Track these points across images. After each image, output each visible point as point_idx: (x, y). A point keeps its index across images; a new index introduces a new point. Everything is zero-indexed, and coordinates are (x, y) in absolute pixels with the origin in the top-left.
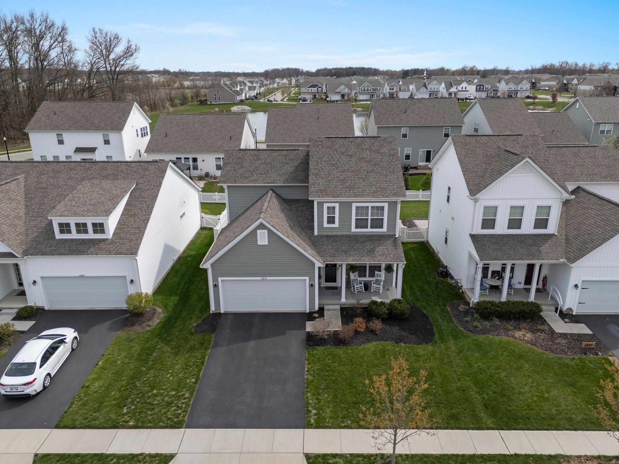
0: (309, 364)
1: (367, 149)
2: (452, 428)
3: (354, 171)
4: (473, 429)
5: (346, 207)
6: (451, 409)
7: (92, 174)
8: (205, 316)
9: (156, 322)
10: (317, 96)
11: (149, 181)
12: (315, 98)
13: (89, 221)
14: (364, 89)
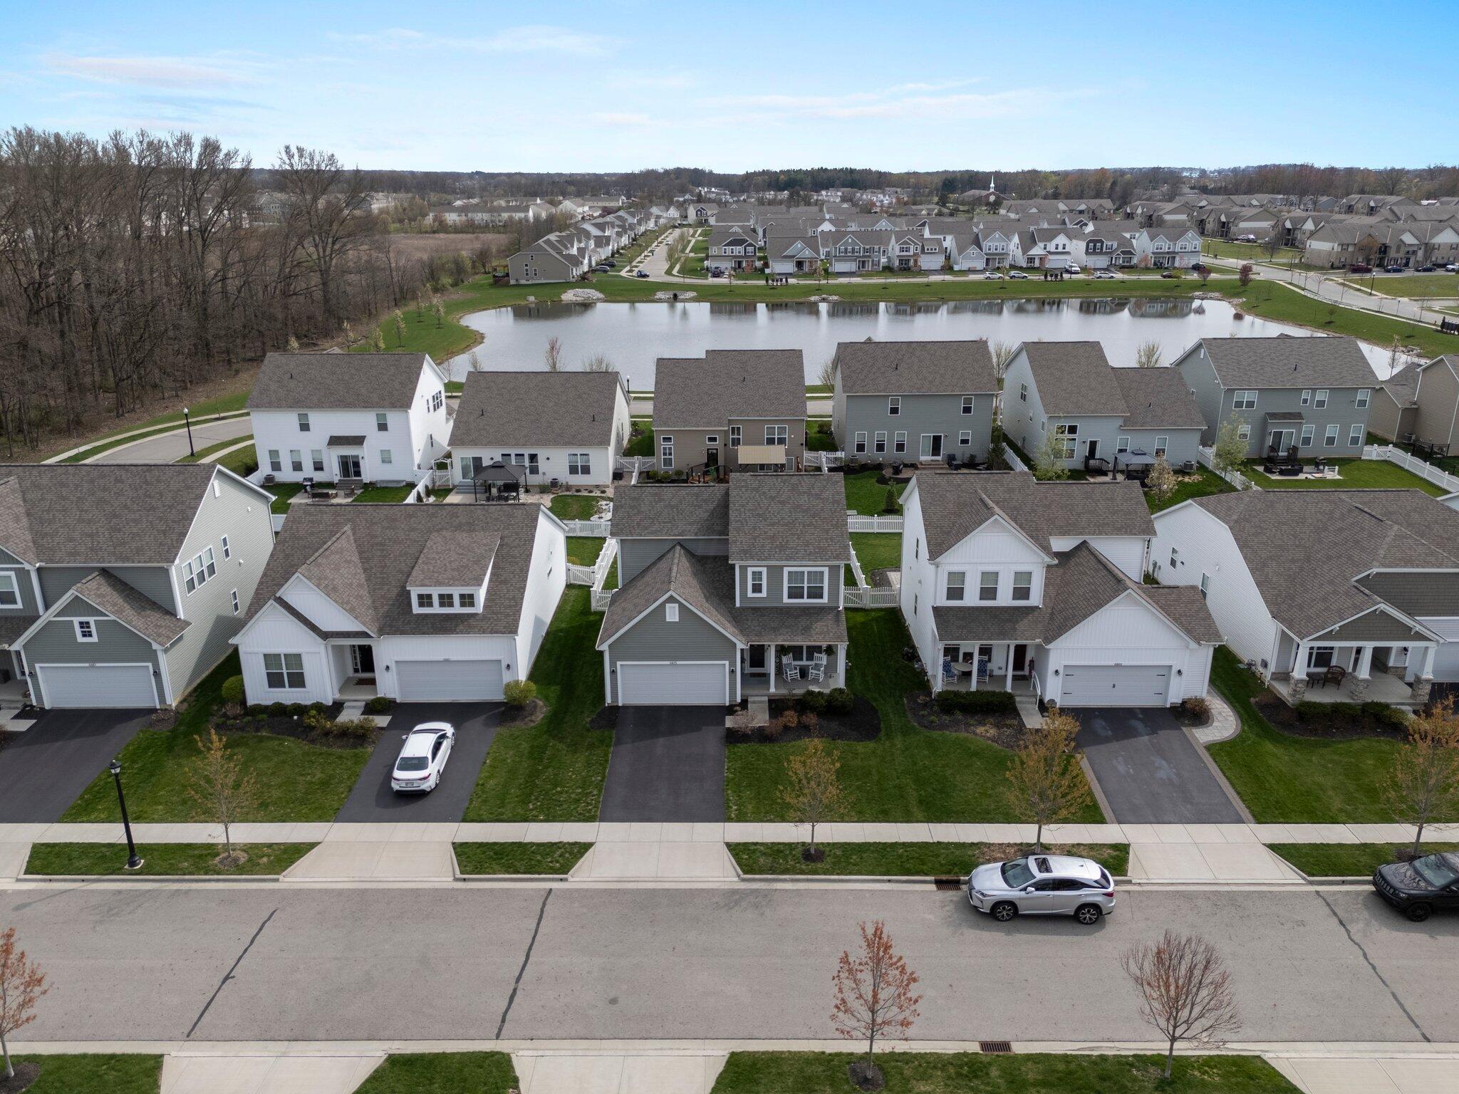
0: (729, 762)
1: (805, 493)
2: (880, 822)
3: (786, 525)
4: (901, 822)
5: (775, 572)
6: (883, 805)
7: (440, 523)
8: (600, 710)
9: (539, 717)
10: (744, 265)
11: (517, 534)
12: (739, 267)
13: (456, 592)
14: (846, 249)
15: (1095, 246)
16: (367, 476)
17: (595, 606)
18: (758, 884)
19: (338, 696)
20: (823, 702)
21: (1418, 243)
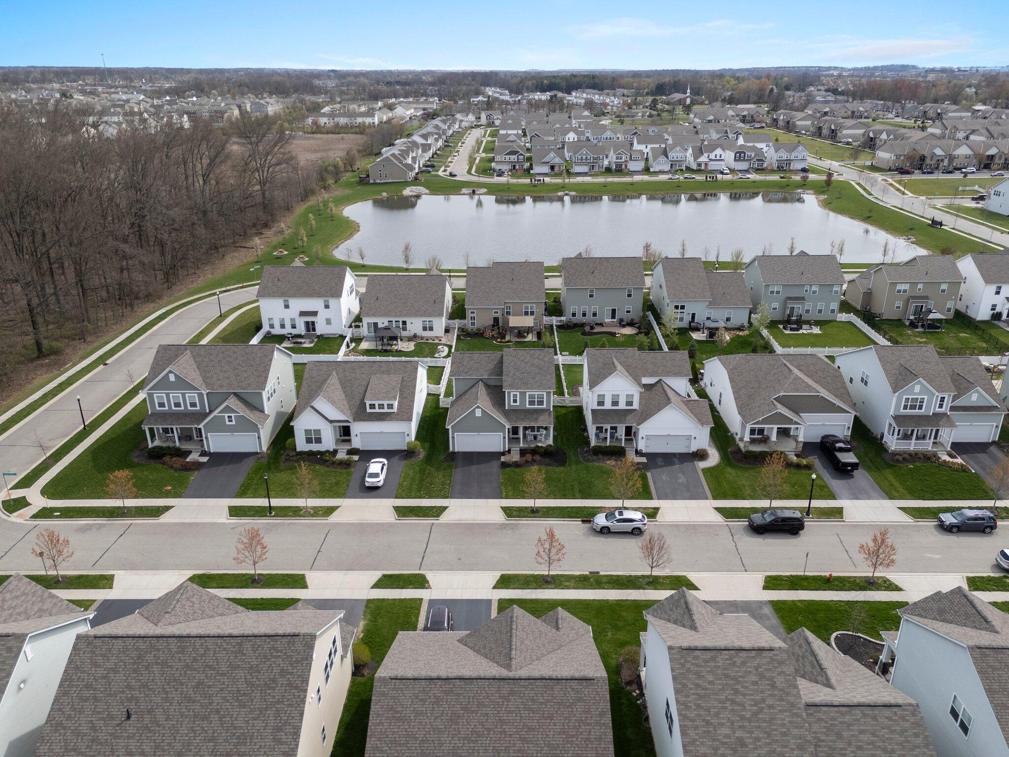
0: (502, 475)
2: (562, 499)
3: (528, 373)
4: (571, 499)
5: (523, 394)
7: (375, 370)
8: (447, 453)
9: (421, 456)
10: (517, 167)
11: (409, 375)
12: (514, 169)
13: (385, 403)
14: (582, 158)
15: (740, 155)
16: (319, 332)
17: (441, 405)
18: (513, 521)
19: (335, 447)
20: (543, 450)
21: (944, 154)
